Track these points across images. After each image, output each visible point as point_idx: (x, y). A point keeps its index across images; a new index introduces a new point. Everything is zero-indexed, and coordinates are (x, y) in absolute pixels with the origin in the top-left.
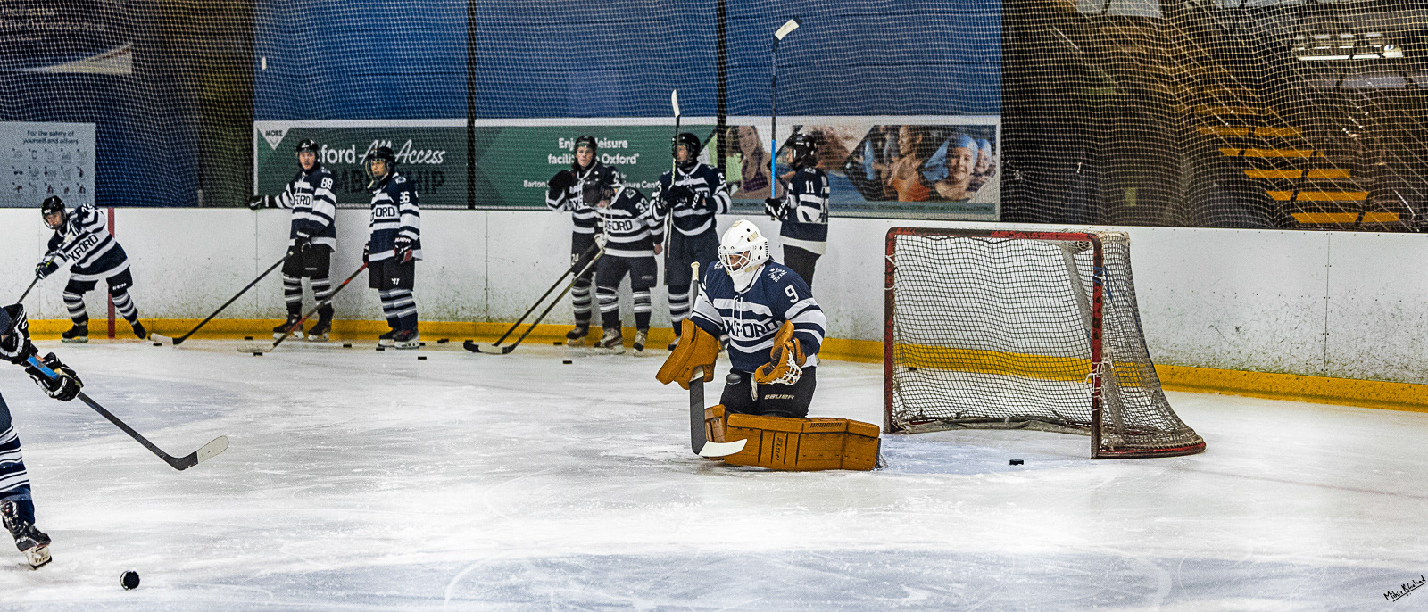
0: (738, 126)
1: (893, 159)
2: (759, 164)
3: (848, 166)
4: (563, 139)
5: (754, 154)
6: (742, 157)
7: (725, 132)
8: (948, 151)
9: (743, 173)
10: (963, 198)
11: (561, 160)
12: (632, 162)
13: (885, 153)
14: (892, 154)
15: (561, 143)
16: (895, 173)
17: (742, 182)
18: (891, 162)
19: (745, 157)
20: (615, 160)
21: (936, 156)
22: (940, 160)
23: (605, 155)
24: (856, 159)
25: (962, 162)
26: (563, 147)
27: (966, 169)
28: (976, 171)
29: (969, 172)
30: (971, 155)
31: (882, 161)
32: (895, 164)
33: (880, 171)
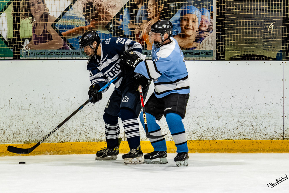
1: (143, 21)
2: (46, 24)
3: (111, 26)
5: (42, 17)
6: (32, 21)
8: (181, 17)
9: (34, 32)
10: (191, 47)
13: (138, 17)
14: (143, 18)
16: (145, 30)
17: (33, 38)
18: (142, 23)
19: (35, 20)
22: (176, 22)
24: (117, 22)
25: (191, 23)
27: (193, 28)
28: (200, 30)
29: (195, 31)
30: (197, 19)
31: (136, 21)
32: (145, 24)
33: (134, 29)
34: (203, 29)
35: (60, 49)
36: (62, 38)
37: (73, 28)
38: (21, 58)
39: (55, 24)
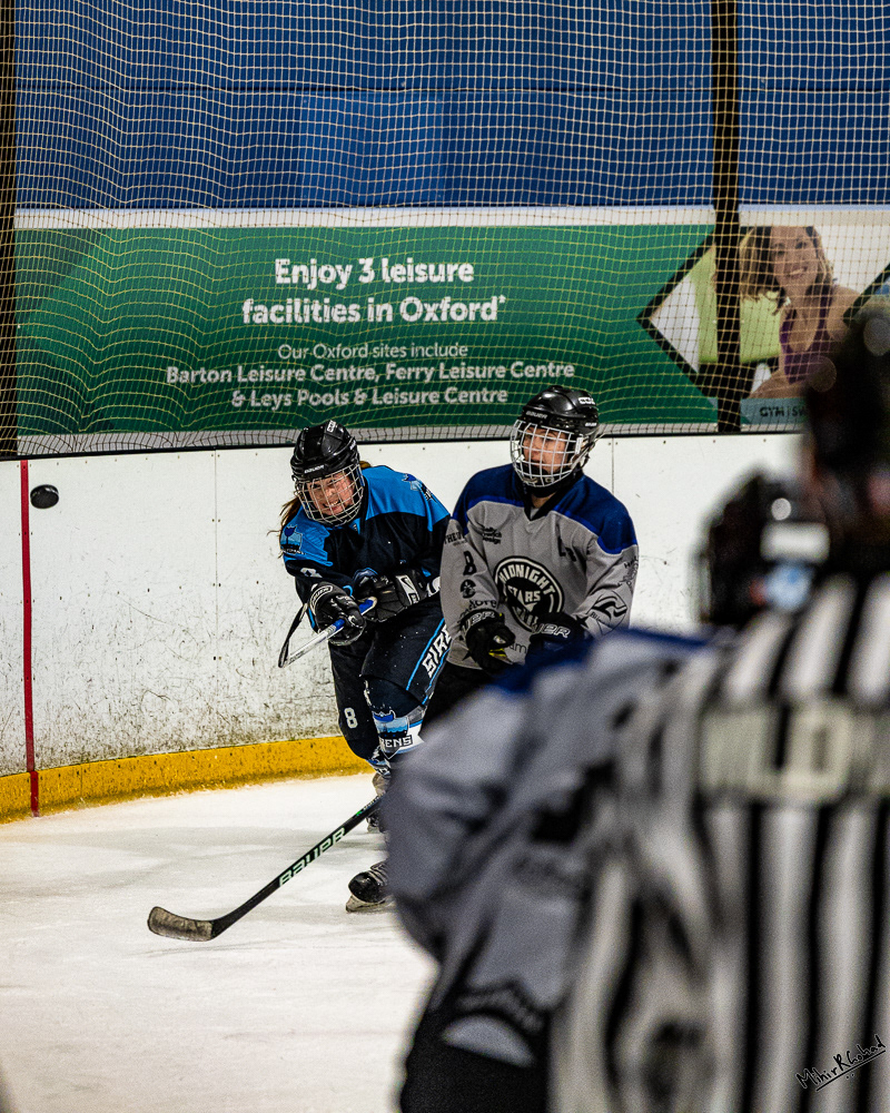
0: (768, 230)
2: (825, 314)
4: (284, 261)
5: (809, 291)
6: (780, 302)
7: (735, 241)
9: (784, 338)
11: (279, 314)
12: (484, 316)
15: (280, 271)
17: (782, 357)
19: (788, 301)
20: (439, 313)
23: (409, 300)
26: (287, 280)
38: (745, 428)
39: (853, 312)
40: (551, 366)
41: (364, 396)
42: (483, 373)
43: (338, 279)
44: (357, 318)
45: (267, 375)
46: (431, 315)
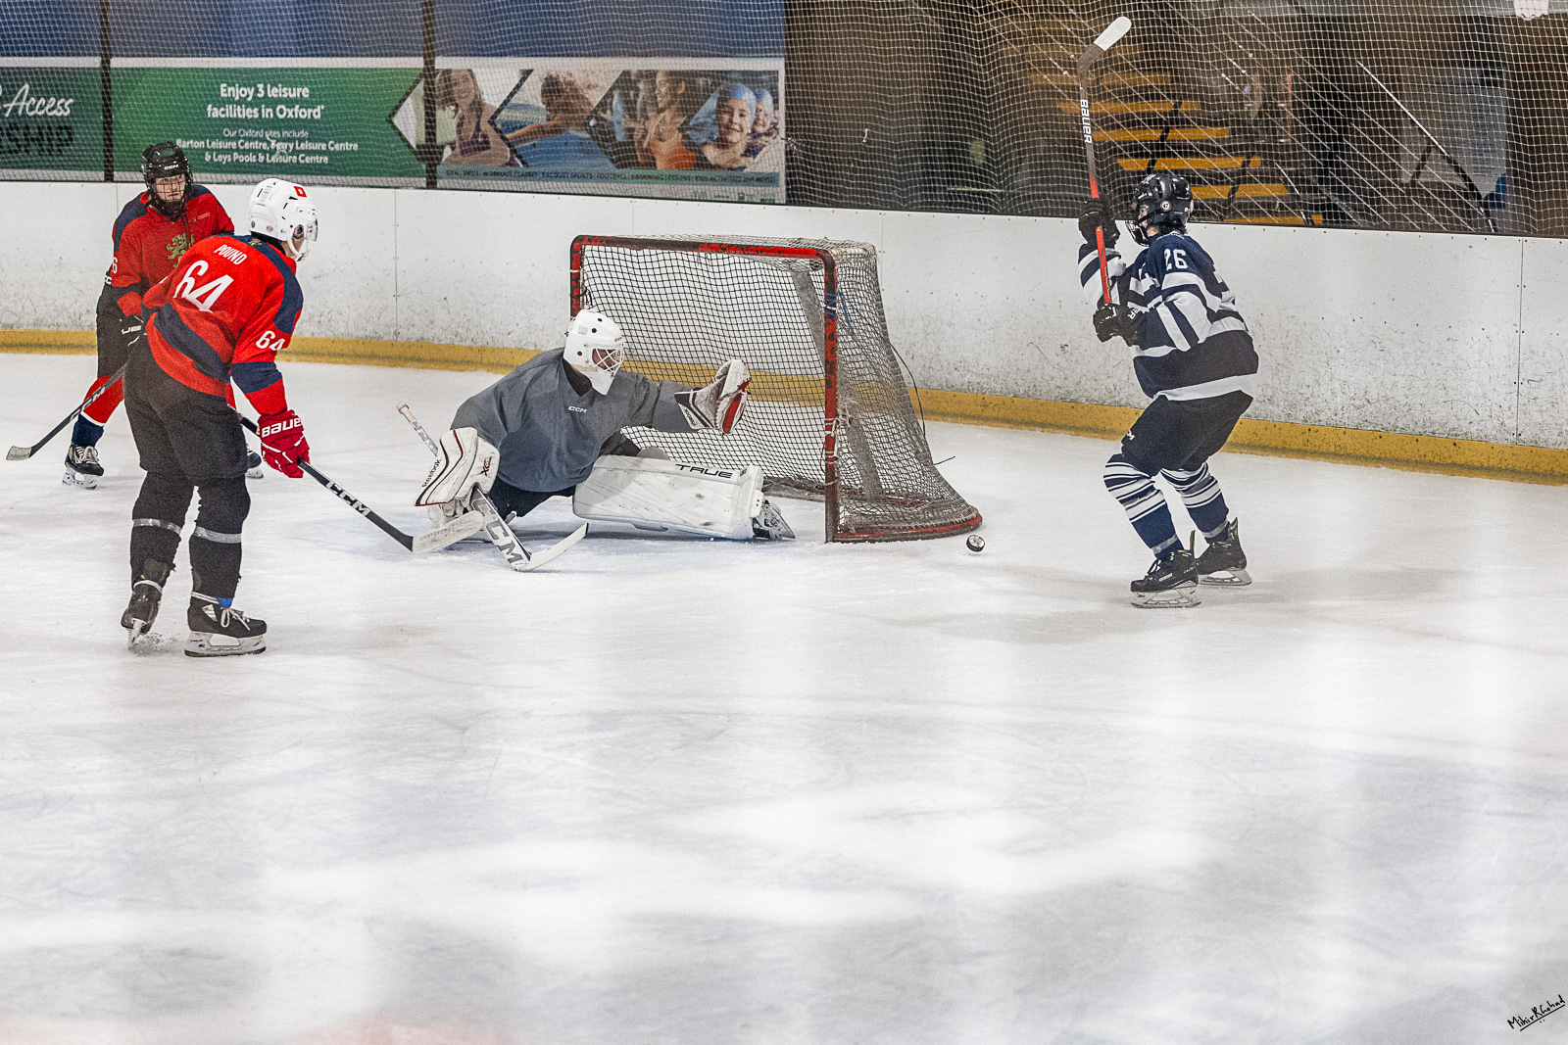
0: (450, 71)
2: (479, 117)
3: (591, 122)
4: (224, 85)
5: (472, 106)
6: (456, 111)
8: (719, 106)
10: (735, 166)
11: (224, 113)
12: (314, 115)
13: (639, 106)
14: (648, 108)
15: (223, 90)
16: (652, 131)
17: (457, 145)
18: (647, 118)
19: (460, 111)
20: (294, 113)
21: (703, 110)
23: (280, 106)
24: (602, 114)
25: (736, 119)
26: (226, 95)
27: (741, 128)
28: (753, 131)
29: (745, 132)
30: (748, 109)
31: (635, 116)
32: (652, 121)
33: (633, 130)
34: (760, 129)
35: (506, 164)
36: (509, 145)
37: (525, 126)
38: (439, 185)
39: (494, 117)
40: (347, 144)
41: (263, 157)
42: (317, 146)
43: (248, 96)
44: (256, 116)
45: (220, 145)
46: (291, 115)
